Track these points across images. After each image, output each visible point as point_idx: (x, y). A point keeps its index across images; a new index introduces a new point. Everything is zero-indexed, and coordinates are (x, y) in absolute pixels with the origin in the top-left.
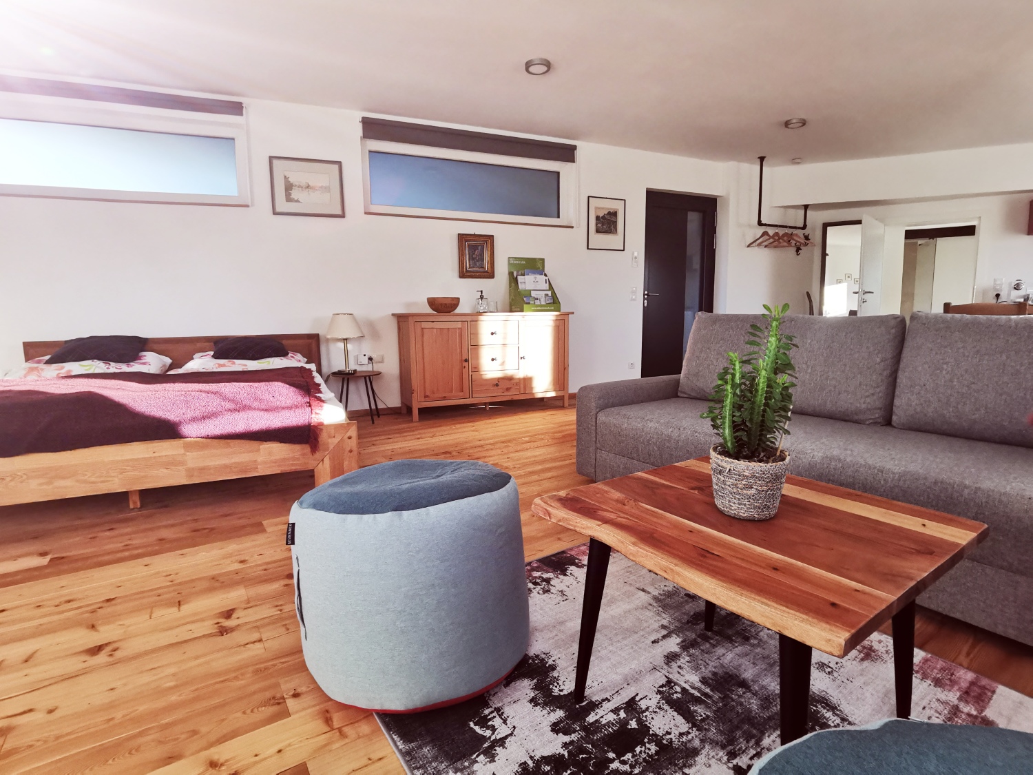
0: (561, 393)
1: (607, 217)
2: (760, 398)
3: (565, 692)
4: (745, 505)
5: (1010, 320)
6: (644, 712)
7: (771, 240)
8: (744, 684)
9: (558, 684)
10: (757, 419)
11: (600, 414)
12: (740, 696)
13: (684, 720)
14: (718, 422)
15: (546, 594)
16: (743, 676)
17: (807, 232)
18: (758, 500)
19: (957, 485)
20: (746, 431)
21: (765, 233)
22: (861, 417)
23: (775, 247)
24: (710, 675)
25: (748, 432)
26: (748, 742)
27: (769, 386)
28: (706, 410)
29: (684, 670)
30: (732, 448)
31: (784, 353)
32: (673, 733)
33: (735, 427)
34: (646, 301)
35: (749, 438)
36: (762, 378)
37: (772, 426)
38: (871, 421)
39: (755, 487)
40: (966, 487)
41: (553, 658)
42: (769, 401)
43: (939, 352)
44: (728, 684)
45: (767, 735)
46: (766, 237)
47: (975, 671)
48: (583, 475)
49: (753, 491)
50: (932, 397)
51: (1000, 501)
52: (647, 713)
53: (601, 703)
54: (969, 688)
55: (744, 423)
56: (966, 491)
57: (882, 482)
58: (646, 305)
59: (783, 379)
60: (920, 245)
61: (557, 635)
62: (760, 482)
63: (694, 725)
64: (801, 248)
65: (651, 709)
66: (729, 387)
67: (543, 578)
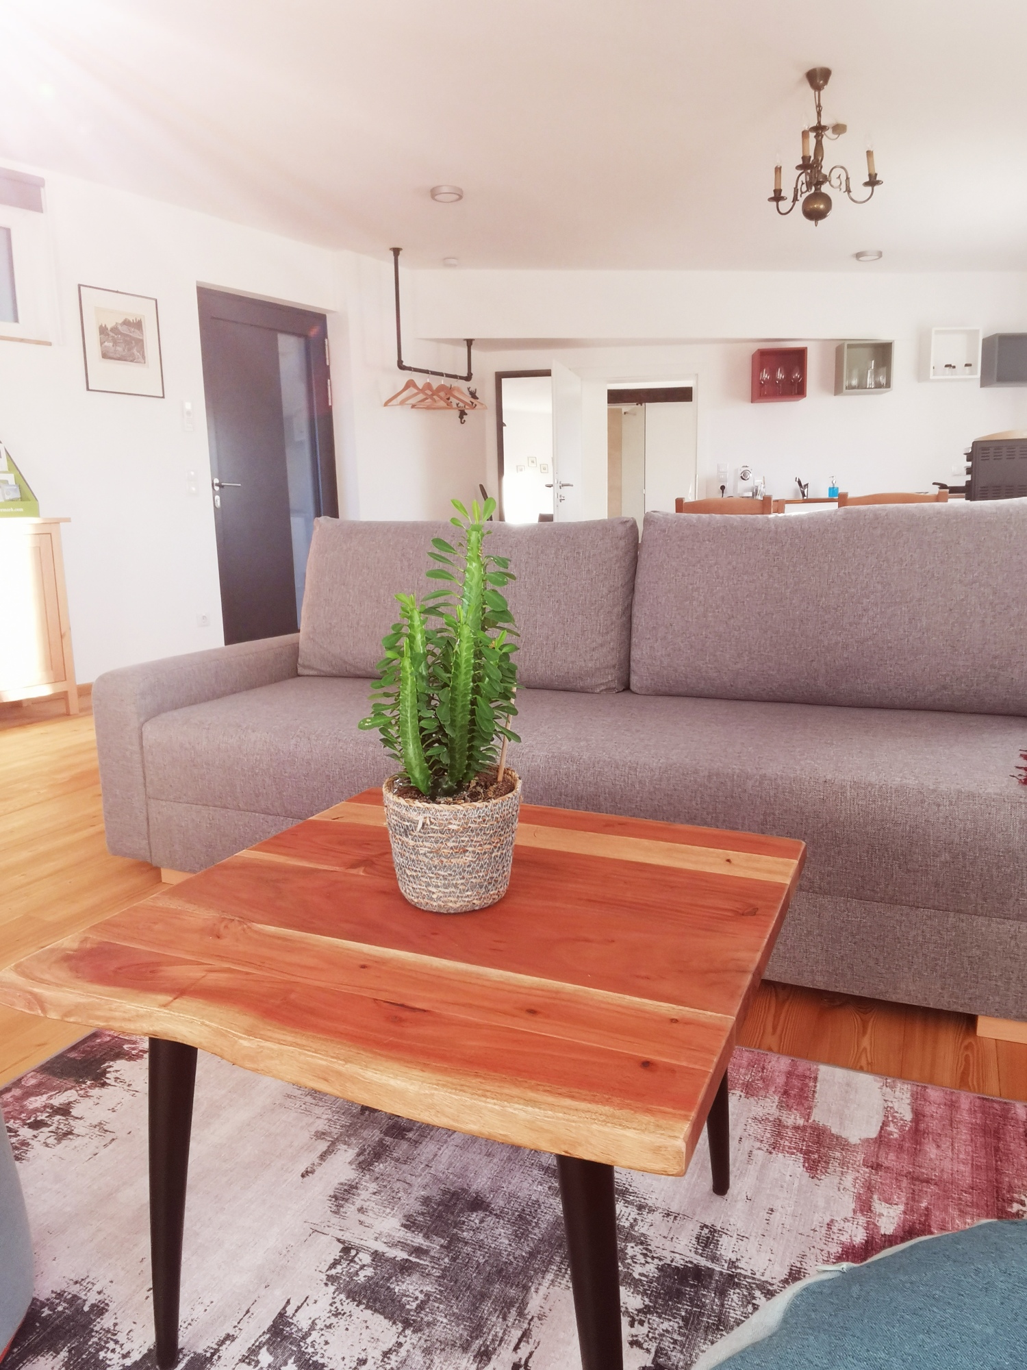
0: (61, 687)
1: (124, 329)
2: (465, 680)
3: (136, 1356)
4: (456, 886)
5: (768, 520)
6: (308, 1334)
7: (421, 396)
8: (478, 1204)
9: (116, 1342)
10: (463, 718)
11: (148, 728)
12: (476, 1230)
13: (386, 1321)
14: (393, 731)
15: (64, 1142)
16: (475, 1187)
17: (472, 385)
18: (477, 872)
19: (738, 776)
20: (446, 745)
21: (410, 384)
22: (589, 682)
23: (428, 408)
24: (418, 1207)
25: (450, 746)
26: (504, 1319)
27: (478, 655)
28: (368, 713)
29: (370, 1214)
30: (423, 781)
31: (494, 591)
32: (369, 1358)
33: (426, 740)
34: (217, 497)
35: (452, 758)
36: (465, 641)
37: (491, 730)
38: (603, 687)
39: (470, 849)
40: (748, 777)
41: (97, 1288)
42: (479, 684)
43: (686, 574)
44: (452, 1213)
45: (533, 1289)
46: (412, 390)
47: (789, 1054)
48: (125, 855)
49: (469, 858)
50: (682, 642)
51: (792, 791)
52: (315, 1335)
53: (217, 1351)
54: (787, 1084)
55: (441, 728)
56: (750, 783)
57: (637, 786)
58: (218, 504)
59: (498, 638)
60: (625, 413)
61: (99, 1230)
62: (479, 839)
63: (407, 1324)
64: (466, 411)
65: (320, 1324)
66: (407, 663)
67: (52, 1107)
